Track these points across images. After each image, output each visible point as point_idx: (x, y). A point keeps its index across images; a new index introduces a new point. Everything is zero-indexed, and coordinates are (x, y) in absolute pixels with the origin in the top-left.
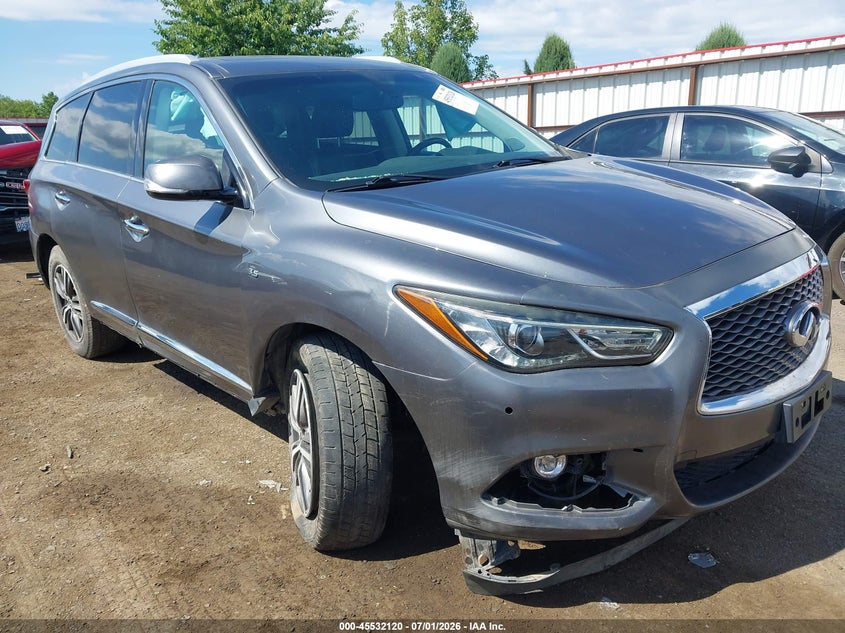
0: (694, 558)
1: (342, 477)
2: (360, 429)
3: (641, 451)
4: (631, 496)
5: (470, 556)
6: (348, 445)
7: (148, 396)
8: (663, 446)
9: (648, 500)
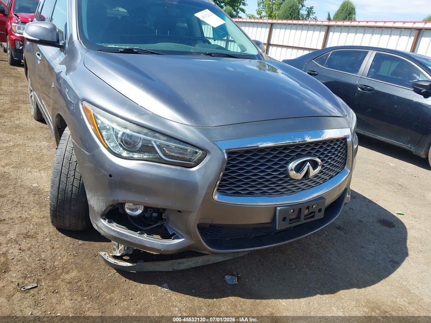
0: (227, 277)
1: (58, 193)
2: (72, 173)
3: (180, 212)
4: (175, 234)
5: (115, 247)
6: (63, 179)
7: (47, 142)
8: (191, 212)
9: (183, 239)
